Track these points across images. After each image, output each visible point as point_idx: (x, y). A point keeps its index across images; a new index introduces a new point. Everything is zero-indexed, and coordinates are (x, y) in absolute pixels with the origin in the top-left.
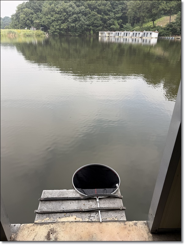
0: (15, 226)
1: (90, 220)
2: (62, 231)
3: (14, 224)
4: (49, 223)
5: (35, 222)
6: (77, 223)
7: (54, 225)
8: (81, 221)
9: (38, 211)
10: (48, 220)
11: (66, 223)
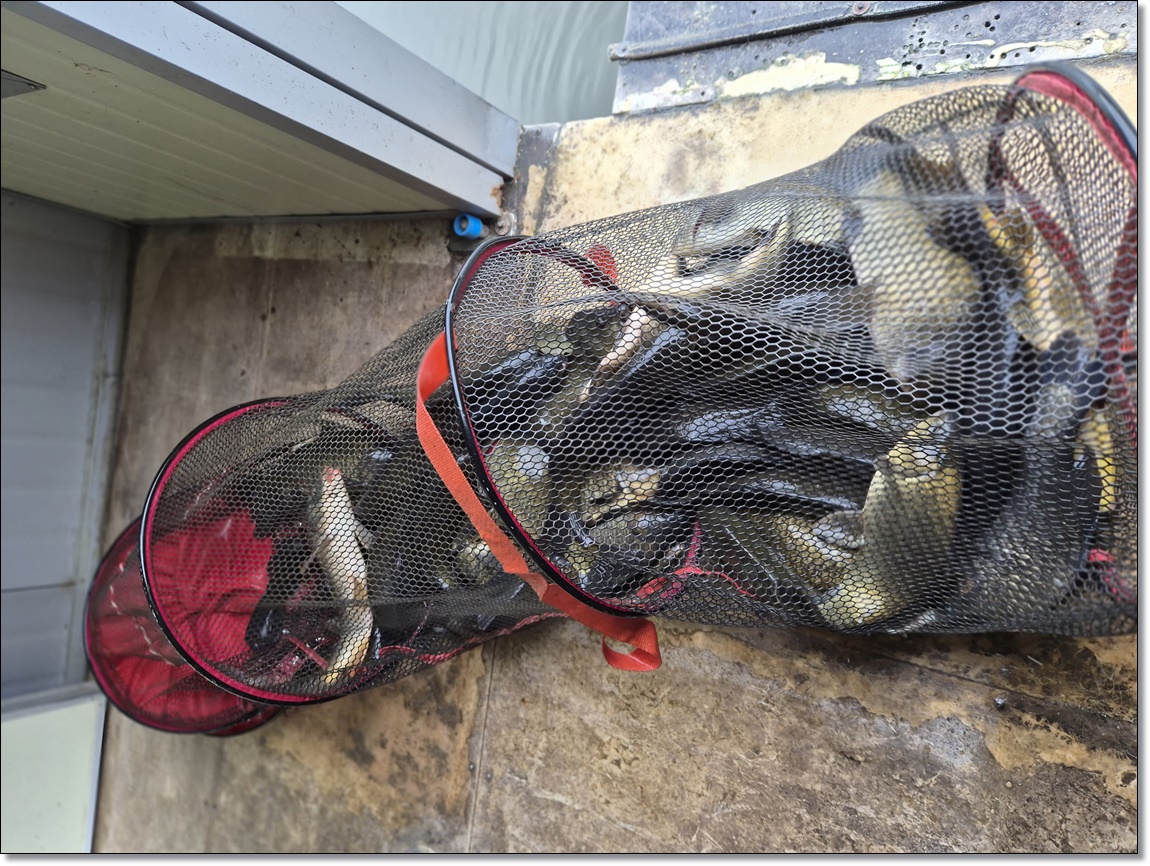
0: (538, 132)
1: (911, 70)
2: (743, 144)
3: (535, 127)
4: (680, 107)
5: (615, 110)
6: (826, 96)
7: (705, 120)
8: (851, 81)
9: (624, 50)
10: (674, 92)
11: (766, 103)
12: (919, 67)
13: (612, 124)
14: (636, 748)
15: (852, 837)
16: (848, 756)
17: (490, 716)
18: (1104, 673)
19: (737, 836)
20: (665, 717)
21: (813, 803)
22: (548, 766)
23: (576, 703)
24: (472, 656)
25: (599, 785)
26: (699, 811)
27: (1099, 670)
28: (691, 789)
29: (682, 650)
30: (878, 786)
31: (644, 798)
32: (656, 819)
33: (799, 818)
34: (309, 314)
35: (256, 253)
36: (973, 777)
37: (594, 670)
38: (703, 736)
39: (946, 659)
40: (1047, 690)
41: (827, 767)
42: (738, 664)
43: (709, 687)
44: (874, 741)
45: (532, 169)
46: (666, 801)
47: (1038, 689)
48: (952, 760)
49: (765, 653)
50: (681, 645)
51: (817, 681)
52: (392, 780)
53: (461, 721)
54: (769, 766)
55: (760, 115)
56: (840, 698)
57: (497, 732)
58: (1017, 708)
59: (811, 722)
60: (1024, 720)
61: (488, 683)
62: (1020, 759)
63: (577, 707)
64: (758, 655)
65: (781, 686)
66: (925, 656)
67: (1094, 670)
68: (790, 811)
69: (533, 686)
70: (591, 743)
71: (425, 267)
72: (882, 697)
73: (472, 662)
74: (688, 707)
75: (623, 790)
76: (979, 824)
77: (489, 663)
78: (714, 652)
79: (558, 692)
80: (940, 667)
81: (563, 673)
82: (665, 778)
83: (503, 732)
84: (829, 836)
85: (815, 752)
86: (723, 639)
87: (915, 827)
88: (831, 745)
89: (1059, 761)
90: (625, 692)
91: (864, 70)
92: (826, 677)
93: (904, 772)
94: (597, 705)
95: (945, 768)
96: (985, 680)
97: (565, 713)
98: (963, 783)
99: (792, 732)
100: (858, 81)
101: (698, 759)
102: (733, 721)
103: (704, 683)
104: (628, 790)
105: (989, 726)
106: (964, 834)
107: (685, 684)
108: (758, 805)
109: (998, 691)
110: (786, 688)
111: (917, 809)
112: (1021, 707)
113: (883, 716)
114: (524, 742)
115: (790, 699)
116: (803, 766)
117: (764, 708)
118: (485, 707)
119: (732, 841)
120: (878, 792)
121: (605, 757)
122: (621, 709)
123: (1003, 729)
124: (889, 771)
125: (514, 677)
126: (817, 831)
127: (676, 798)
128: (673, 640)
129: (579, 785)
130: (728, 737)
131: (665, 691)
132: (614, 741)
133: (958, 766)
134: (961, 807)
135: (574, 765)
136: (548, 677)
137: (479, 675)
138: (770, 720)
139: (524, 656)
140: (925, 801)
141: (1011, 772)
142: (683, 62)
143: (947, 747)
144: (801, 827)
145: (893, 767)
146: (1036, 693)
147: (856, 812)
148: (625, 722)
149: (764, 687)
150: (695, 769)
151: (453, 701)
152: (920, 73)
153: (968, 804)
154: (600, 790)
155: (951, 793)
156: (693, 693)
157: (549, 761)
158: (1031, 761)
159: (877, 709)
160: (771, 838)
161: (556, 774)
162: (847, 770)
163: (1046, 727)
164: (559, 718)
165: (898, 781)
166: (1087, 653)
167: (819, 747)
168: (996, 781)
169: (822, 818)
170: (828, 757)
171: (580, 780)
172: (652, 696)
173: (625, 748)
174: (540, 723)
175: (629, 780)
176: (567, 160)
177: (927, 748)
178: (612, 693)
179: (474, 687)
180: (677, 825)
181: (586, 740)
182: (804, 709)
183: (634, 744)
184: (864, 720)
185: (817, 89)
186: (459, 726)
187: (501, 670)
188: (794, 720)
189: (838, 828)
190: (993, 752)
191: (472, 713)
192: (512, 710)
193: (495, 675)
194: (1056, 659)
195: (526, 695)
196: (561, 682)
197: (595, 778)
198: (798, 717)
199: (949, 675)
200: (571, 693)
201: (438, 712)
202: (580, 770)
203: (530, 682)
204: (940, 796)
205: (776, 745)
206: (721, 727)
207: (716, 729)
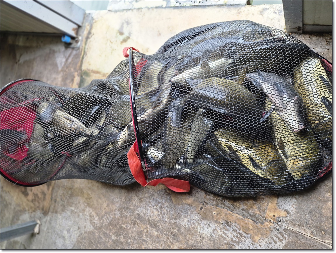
1: (178, 5)
2: (138, 22)
4: (123, 10)
5: (108, 9)
6: (158, 10)
7: (130, 12)
8: (164, 6)
11: (144, 10)
12: (180, 4)
13: (107, 13)
16: (140, 199)
17: (58, 184)
22: (70, 199)
30: (146, 207)
35: (17, 43)
36: (167, 206)
41: (135, 202)
45: (87, 24)
52: (32, 201)
55: (142, 14)
62: (178, 202)
84: (133, 221)
85: (133, 198)
88: (137, 196)
89: (187, 203)
91: (167, 3)
93: (152, 204)
95: (161, 203)
100: (166, 6)
111: (153, 214)
118: (57, 181)
124: (149, 204)
126: (130, 220)
132: (87, 193)
141: (176, 205)
147: (140, 215)
153: (165, 214)
155: (161, 210)
157: (71, 197)
161: (72, 201)
173: (89, 195)
176: (95, 22)
185: (156, 8)
186: (50, 186)
191: (54, 183)
192: (63, 182)
197: (81, 203)
202: (77, 200)
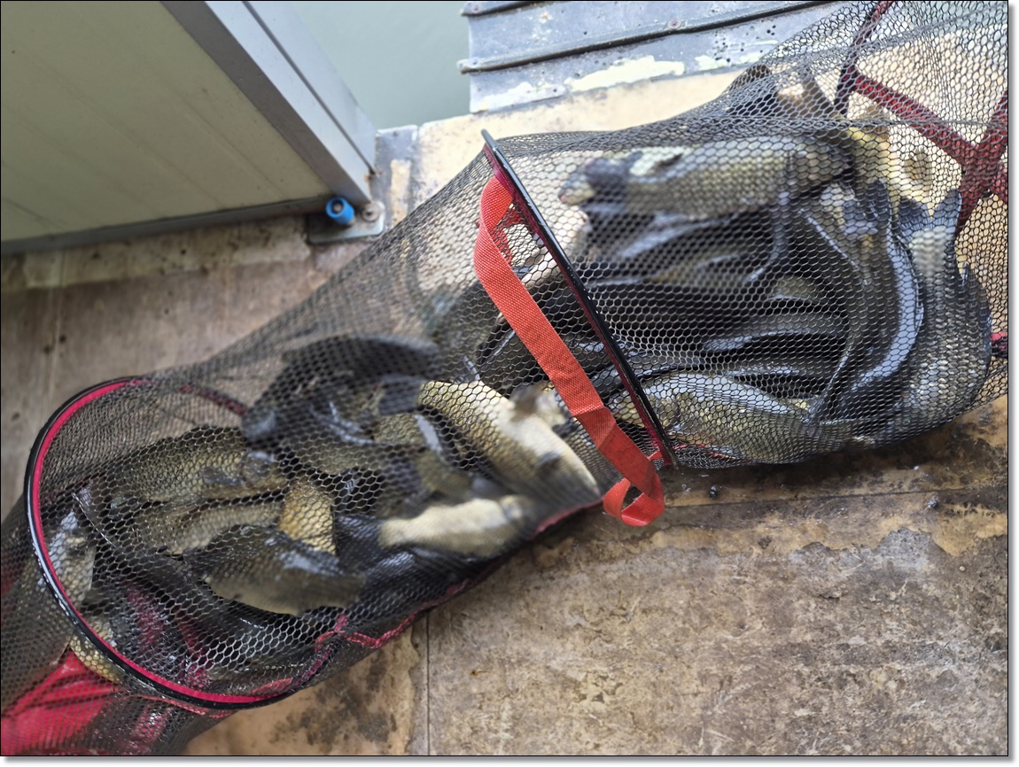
0: (395, 134)
1: (723, 62)
3: (391, 130)
4: (536, 102)
5: (474, 107)
6: (662, 83)
7: (559, 108)
8: (679, 73)
9: (475, 63)
10: (529, 92)
11: (611, 92)
12: (728, 60)
13: (472, 120)
14: (617, 673)
15: (852, 671)
16: (827, 597)
17: (433, 707)
18: (998, 454)
19: (744, 719)
20: (641, 628)
21: (808, 654)
22: (518, 735)
23: (538, 651)
24: (398, 646)
25: (583, 731)
26: (699, 711)
27: (994, 453)
28: (686, 691)
29: (644, 556)
30: (860, 613)
31: (637, 723)
32: (656, 740)
33: (799, 674)
34: (119, 333)
35: (32, 284)
36: (934, 574)
37: (553, 609)
38: (685, 632)
39: (882, 482)
40: (964, 480)
41: (811, 615)
42: (703, 549)
43: (679, 581)
44: (845, 574)
45: (394, 163)
46: (663, 717)
47: (958, 482)
48: (912, 565)
49: (726, 530)
50: (642, 550)
51: (779, 539)
53: (395, 728)
54: (758, 636)
55: (608, 101)
56: (804, 547)
57: (447, 723)
58: (948, 502)
59: (785, 579)
60: (955, 511)
61: (425, 671)
62: (964, 544)
63: (542, 656)
64: (720, 535)
65: (748, 555)
66: (865, 484)
67: (990, 454)
68: (789, 671)
69: (484, 652)
70: (564, 689)
71: (280, 264)
72: (840, 533)
73: (399, 653)
74: (663, 610)
75: (612, 725)
76: (951, 613)
77: (423, 647)
78: (677, 546)
79: (514, 648)
80: (879, 490)
81: (517, 625)
82: (655, 692)
83: (454, 719)
84: (831, 680)
85: (796, 605)
86: (682, 532)
87: (901, 638)
88: (809, 592)
89: (991, 534)
90: (593, 619)
91: (687, 65)
92: (788, 533)
93: (878, 592)
94: (563, 645)
95: (909, 575)
96: (916, 488)
97: (528, 667)
98: (927, 582)
99: (771, 596)
100: (685, 72)
101: (685, 659)
102: (711, 606)
103: (673, 579)
104: (618, 722)
105: (932, 526)
106: (943, 627)
107: (655, 588)
108: (756, 679)
109: (929, 494)
110: (754, 556)
111: (899, 620)
112: (950, 501)
113: (845, 550)
114: (483, 720)
115: (759, 565)
116: (789, 623)
117: (738, 582)
118: (425, 699)
119: (740, 727)
120: (861, 619)
121: (584, 697)
122: (591, 639)
123: (944, 524)
124: (865, 596)
125: (457, 650)
126: (819, 679)
127: (672, 708)
128: (633, 549)
129: (559, 741)
130: (711, 623)
131: (635, 602)
132: (590, 676)
133: (919, 569)
134: (932, 604)
135: (549, 721)
136: (500, 636)
137: (410, 664)
138: (747, 591)
139: (466, 623)
140: (903, 610)
141: (961, 558)
142: (532, 71)
143: (905, 556)
144: (803, 683)
145: (868, 591)
146: (957, 486)
147: (848, 646)
148: (598, 651)
149: (734, 562)
150: (685, 669)
151: (380, 708)
152: (730, 64)
153: (937, 599)
154: (586, 737)
155: (921, 595)
156: (665, 594)
157: (518, 729)
158: (972, 543)
159: (840, 545)
160: (778, 707)
161: (529, 740)
162: (829, 610)
163: (974, 510)
164: (522, 676)
165: (875, 602)
166: (981, 442)
167: (799, 598)
168: (952, 570)
169: (820, 664)
170: (809, 606)
171: (560, 736)
172: (623, 612)
173: (604, 678)
174: (499, 691)
175: (617, 710)
176: (431, 152)
177: (890, 563)
178: (578, 626)
179: (408, 681)
180: (679, 737)
181: (558, 688)
182: (775, 569)
183: (613, 671)
184: (831, 559)
185: (654, 80)
186: (393, 736)
187: (440, 650)
188: (769, 582)
189: (837, 668)
190: (942, 546)
191: (408, 714)
192: (461, 689)
193: (432, 657)
194: (961, 455)
195: (477, 665)
196: (517, 635)
197: (577, 724)
198: (771, 579)
199: (889, 494)
200: (531, 644)
201: (361, 729)
202: (558, 724)
203: (478, 649)
204: (914, 601)
205: (758, 613)
206: (701, 616)
207: (696, 620)
